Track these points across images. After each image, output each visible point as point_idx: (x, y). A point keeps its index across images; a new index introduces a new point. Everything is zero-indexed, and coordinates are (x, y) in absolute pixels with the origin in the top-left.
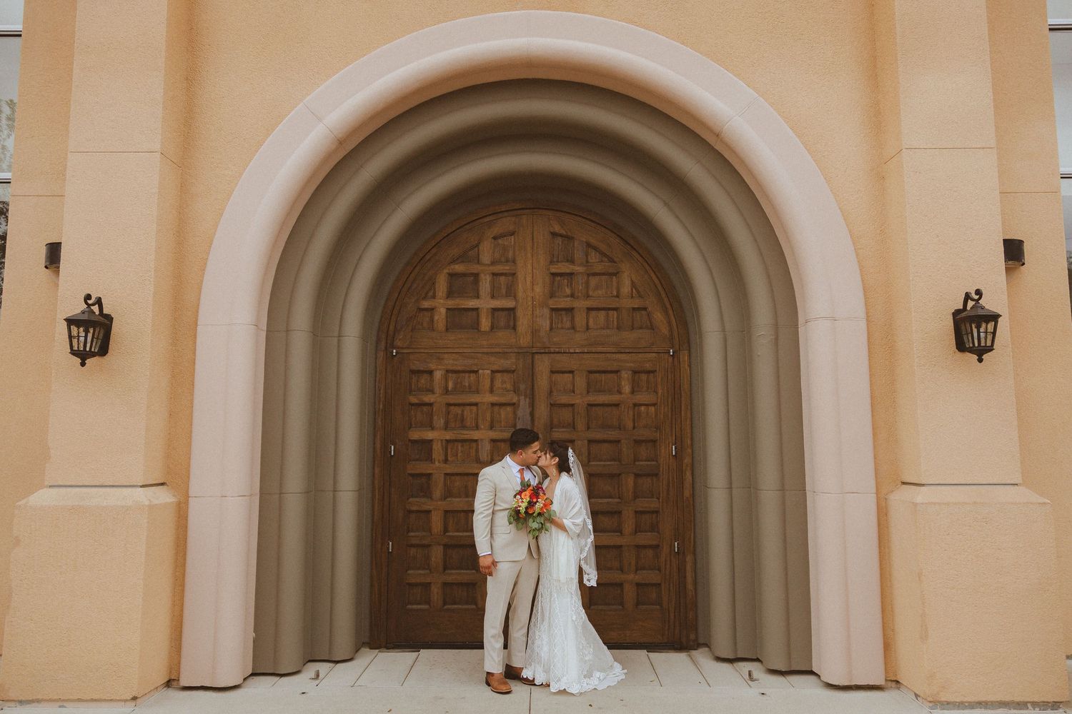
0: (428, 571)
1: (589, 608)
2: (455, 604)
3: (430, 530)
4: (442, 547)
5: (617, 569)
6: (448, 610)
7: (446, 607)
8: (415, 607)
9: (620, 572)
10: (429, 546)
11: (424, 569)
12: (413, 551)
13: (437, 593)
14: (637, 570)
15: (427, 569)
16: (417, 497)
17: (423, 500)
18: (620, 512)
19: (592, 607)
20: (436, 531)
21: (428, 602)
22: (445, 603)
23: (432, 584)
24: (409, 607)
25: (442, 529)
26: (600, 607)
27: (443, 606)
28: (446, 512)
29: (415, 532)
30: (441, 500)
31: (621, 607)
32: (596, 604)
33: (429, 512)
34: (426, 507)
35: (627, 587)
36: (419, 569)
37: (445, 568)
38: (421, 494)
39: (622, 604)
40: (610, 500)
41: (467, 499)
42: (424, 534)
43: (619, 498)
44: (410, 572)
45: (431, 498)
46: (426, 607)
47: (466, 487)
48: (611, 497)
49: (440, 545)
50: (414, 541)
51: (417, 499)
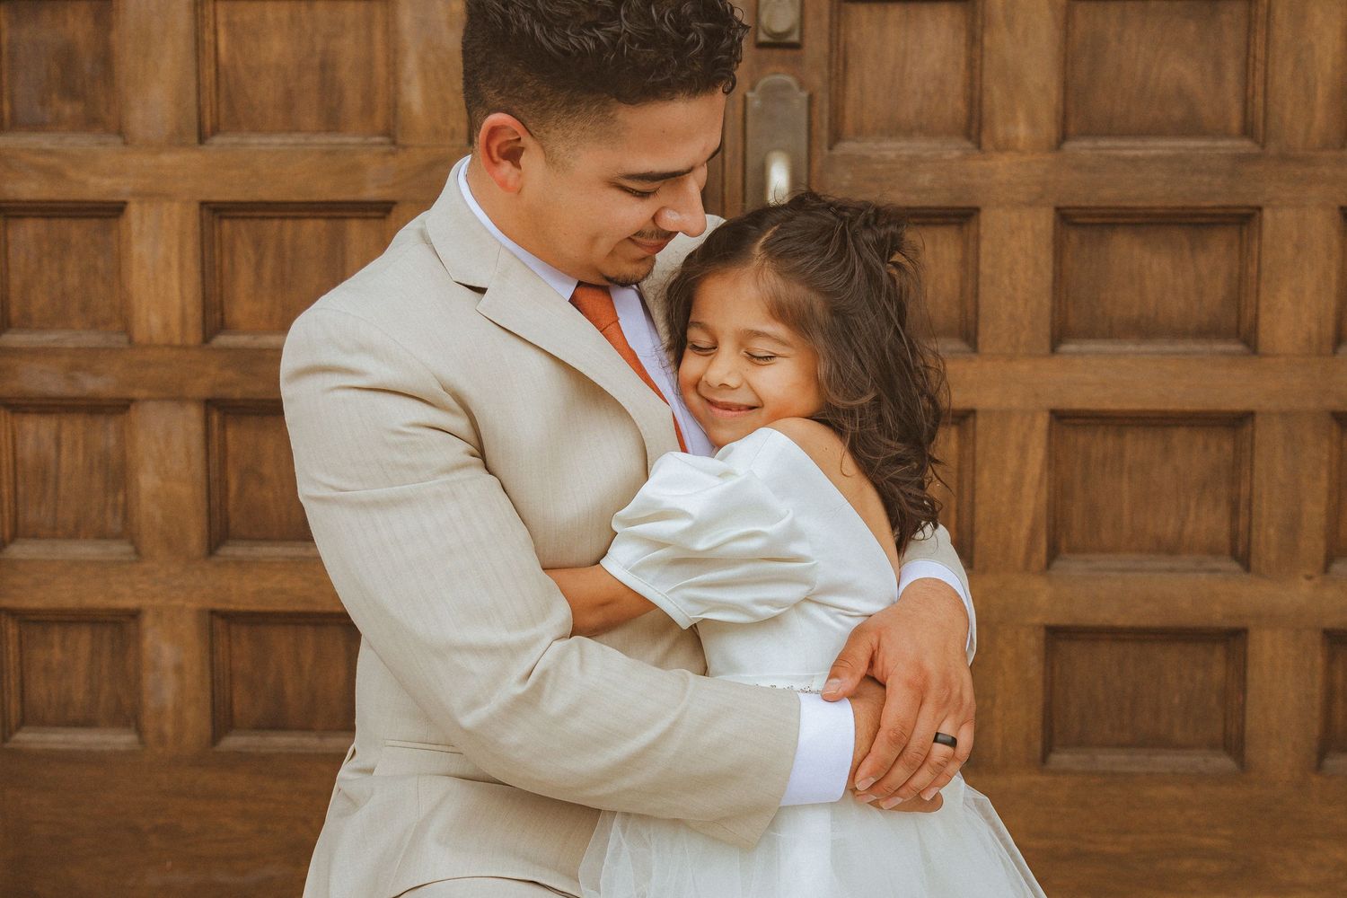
0: (119, 549)
1: (1044, 759)
2: (275, 723)
3: (122, 318)
4: (194, 413)
5: (1213, 551)
6: (240, 759)
7: (233, 742)
8: (58, 739)
9: (1235, 566)
10: (119, 407)
11: (102, 535)
12: (36, 433)
13: (179, 669)
14: (1329, 560)
15: (118, 537)
16: (37, 126)
17: (80, 143)
18: (1243, 220)
19: (1062, 759)
20: (155, 320)
21: (128, 715)
22: (223, 721)
23: (148, 621)
24: (29, 738)
25: (194, 313)
26: (1108, 760)
27: (216, 737)
28: (215, 211)
29: (41, 329)
30: (176, 141)
31: (1223, 762)
32: (1081, 743)
33: (111, 210)
34: (97, 186)
35: (1267, 649)
36: (74, 534)
37: (219, 534)
38: (68, 110)
39: (1234, 744)
40: (1192, 143)
41: (335, 139)
42: (91, 339)
43: (1247, 131)
44: (17, 551)
45: (121, 131)
46: (121, 740)
47: (327, 66)
48: (1191, 127)
49: (180, 399)
50: (43, 379)
51: (44, 141)
